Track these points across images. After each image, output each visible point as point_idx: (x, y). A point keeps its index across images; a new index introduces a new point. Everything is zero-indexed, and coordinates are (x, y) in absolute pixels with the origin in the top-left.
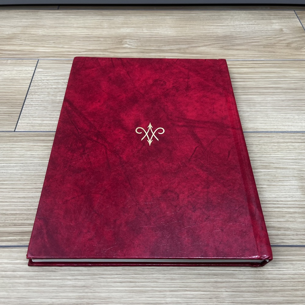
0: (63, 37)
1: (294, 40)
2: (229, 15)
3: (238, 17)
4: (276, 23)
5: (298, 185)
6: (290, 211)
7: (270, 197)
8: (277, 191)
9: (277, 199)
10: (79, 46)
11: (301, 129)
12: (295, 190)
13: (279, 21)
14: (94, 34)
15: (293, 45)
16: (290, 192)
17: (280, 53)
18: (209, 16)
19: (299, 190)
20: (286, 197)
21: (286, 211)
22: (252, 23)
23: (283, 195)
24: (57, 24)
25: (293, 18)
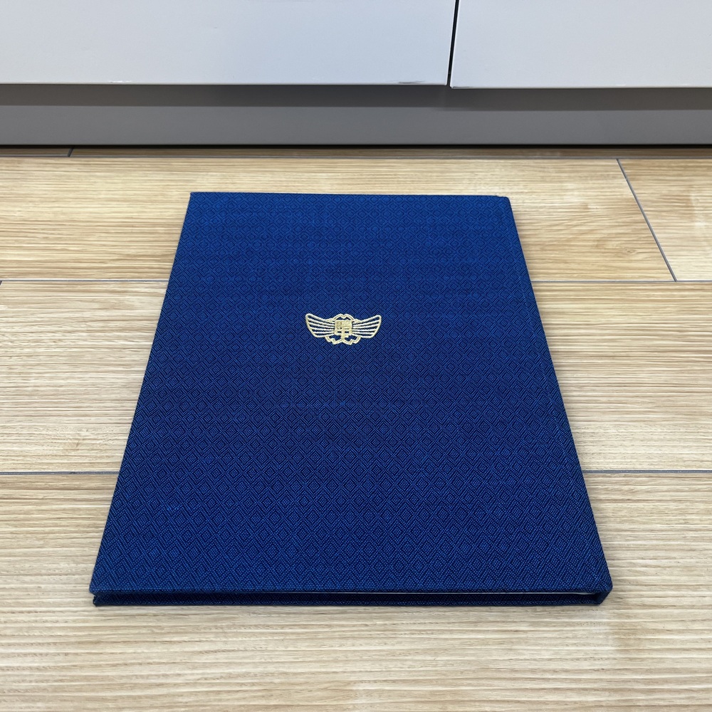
0: (70, 225)
1: (614, 231)
2: (467, 170)
3: (486, 176)
4: (572, 190)
5: (608, 624)
6: (587, 702)
7: (535, 660)
8: (555, 642)
9: (553, 666)
10: (104, 245)
11: (621, 463)
12: (601, 637)
13: (582, 186)
14: (144, 215)
15: (611, 245)
16: (589, 645)
17: (579, 264)
18: (418, 172)
19: (610, 637)
20: (578, 659)
21: (575, 703)
22: (519, 189)
23: (570, 653)
24: (60, 193)
25: (614, 177)
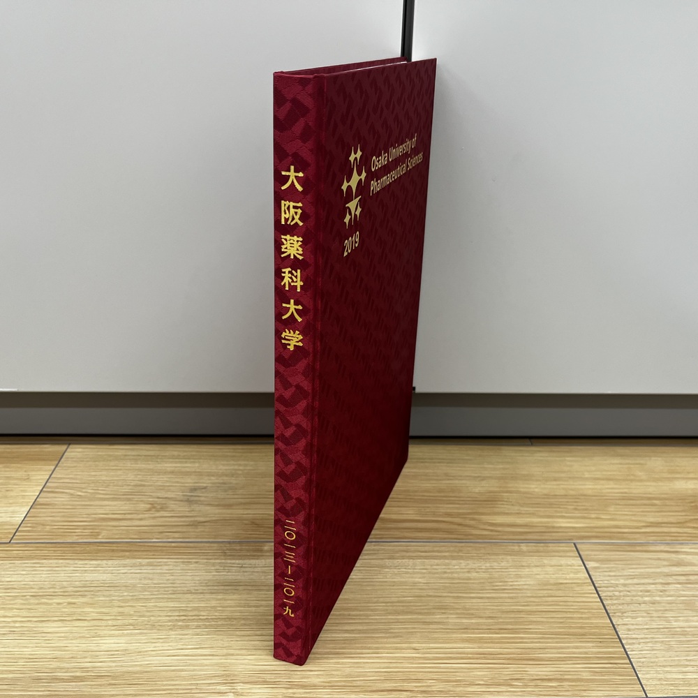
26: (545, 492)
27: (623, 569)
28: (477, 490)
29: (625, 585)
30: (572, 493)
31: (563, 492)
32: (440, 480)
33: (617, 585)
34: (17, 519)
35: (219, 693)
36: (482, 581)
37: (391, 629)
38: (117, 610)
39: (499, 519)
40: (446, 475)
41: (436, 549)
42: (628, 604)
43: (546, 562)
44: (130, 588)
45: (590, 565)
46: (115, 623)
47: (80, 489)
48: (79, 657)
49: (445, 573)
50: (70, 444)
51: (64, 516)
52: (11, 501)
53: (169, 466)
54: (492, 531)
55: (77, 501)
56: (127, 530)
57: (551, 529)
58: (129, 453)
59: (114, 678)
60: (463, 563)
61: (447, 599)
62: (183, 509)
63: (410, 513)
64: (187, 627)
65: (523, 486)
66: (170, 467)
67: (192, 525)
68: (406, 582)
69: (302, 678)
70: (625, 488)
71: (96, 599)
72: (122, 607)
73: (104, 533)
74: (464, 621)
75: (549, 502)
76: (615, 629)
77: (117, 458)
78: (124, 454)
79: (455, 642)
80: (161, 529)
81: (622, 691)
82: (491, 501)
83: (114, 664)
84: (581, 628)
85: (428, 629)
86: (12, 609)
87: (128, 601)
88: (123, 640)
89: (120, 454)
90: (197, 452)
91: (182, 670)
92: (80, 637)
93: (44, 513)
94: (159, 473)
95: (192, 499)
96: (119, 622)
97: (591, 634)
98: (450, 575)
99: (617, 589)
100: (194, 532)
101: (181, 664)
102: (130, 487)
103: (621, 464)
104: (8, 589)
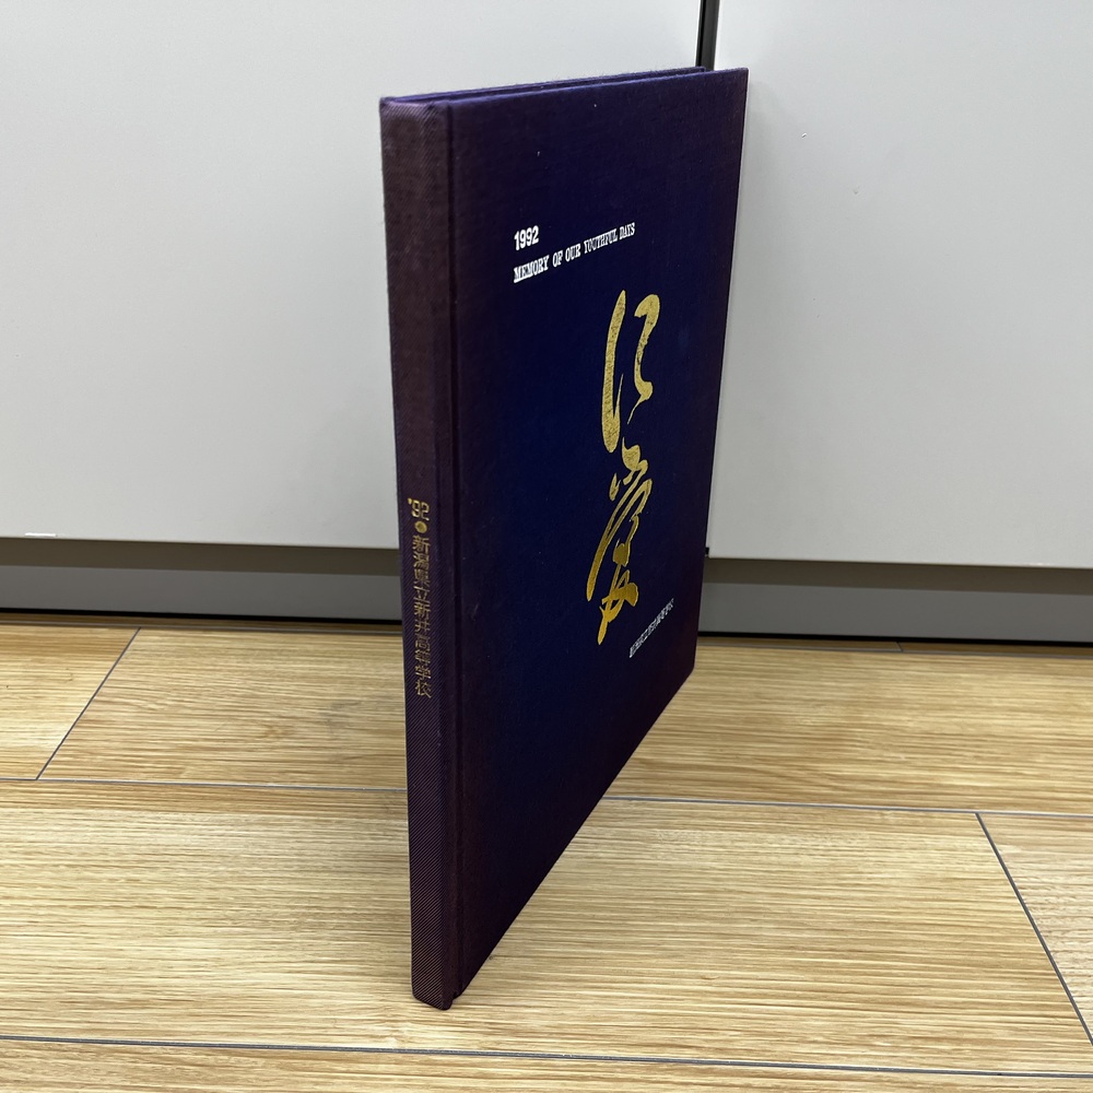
26: (926, 728)
27: (1064, 860)
28: (809, 722)
29: (1066, 886)
30: (972, 730)
31: (956, 730)
32: (747, 703)
33: (1053, 886)
34: (49, 742)
35: (372, 1036)
36: (818, 870)
37: (665, 942)
38: (206, 893)
39: (848, 770)
40: (758, 695)
41: (740, 814)
42: (1073, 918)
43: (928, 841)
44: (229, 859)
45: (1004, 850)
46: (202, 914)
47: (153, 699)
48: (141, 968)
49: (756, 854)
50: (140, 628)
51: (125, 741)
52: (43, 714)
53: (299, 667)
54: (836, 788)
55: (149, 718)
56: (226, 766)
57: (934, 789)
58: (236, 645)
59: (199, 1004)
60: (787, 839)
61: (760, 896)
62: (321, 736)
63: (695, 754)
64: (321, 926)
65: (888, 718)
66: (302, 669)
67: (333, 763)
68: (690, 867)
69: (513, 1018)
70: (1063, 727)
71: (173, 874)
72: (215, 889)
73: (190, 770)
74: (789, 934)
75: (932, 744)
76: (1051, 959)
77: (216, 653)
78: (228, 646)
79: (773, 970)
80: (283, 767)
81: (1066, 1062)
82: (832, 740)
83: (199, 982)
84: (990, 954)
85: (728, 945)
86: (34, 886)
87: (226, 879)
88: (213, 942)
89: (220, 646)
90: (345, 646)
91: (311, 997)
92: (144, 936)
93: (93, 734)
94: (282, 677)
95: (335, 720)
96: (210, 914)
97: (1009, 965)
98: (764, 858)
99: (1053, 891)
100: (337, 773)
101: (309, 987)
102: (234, 699)
103: (1055, 686)
104: (29, 853)
